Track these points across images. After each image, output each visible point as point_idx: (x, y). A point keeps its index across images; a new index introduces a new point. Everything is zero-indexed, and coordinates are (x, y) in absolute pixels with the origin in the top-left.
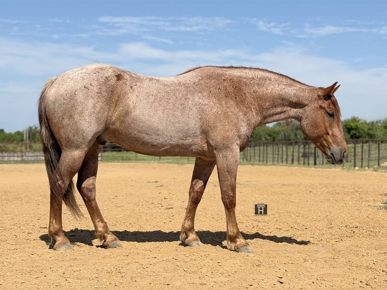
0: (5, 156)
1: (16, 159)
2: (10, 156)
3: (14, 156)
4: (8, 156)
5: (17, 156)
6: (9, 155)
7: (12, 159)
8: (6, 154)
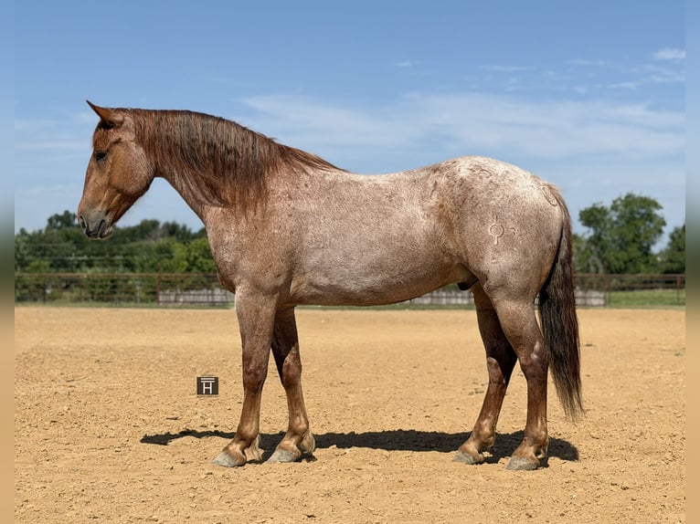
0: (442, 297)
1: (460, 301)
2: (451, 297)
3: (457, 297)
4: (446, 297)
5: (462, 297)
6: (449, 295)
7: (453, 301)
8: (444, 294)
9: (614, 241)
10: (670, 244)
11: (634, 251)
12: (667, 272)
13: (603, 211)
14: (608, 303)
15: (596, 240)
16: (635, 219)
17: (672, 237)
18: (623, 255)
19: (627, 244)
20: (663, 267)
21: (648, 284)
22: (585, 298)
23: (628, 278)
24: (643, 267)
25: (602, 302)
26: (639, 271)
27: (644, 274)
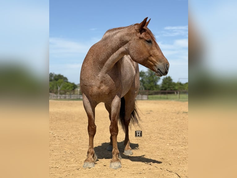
9: (147, 81)
10: (163, 82)
11: (152, 84)
12: (162, 90)
13: (144, 73)
14: (148, 99)
15: (142, 81)
16: (152, 75)
17: (163, 80)
18: (149, 85)
19: (151, 82)
20: (161, 89)
21: (156, 93)
22: (142, 97)
23: (151, 92)
24: (155, 88)
25: (147, 98)
26: (154, 90)
27: (155, 91)
